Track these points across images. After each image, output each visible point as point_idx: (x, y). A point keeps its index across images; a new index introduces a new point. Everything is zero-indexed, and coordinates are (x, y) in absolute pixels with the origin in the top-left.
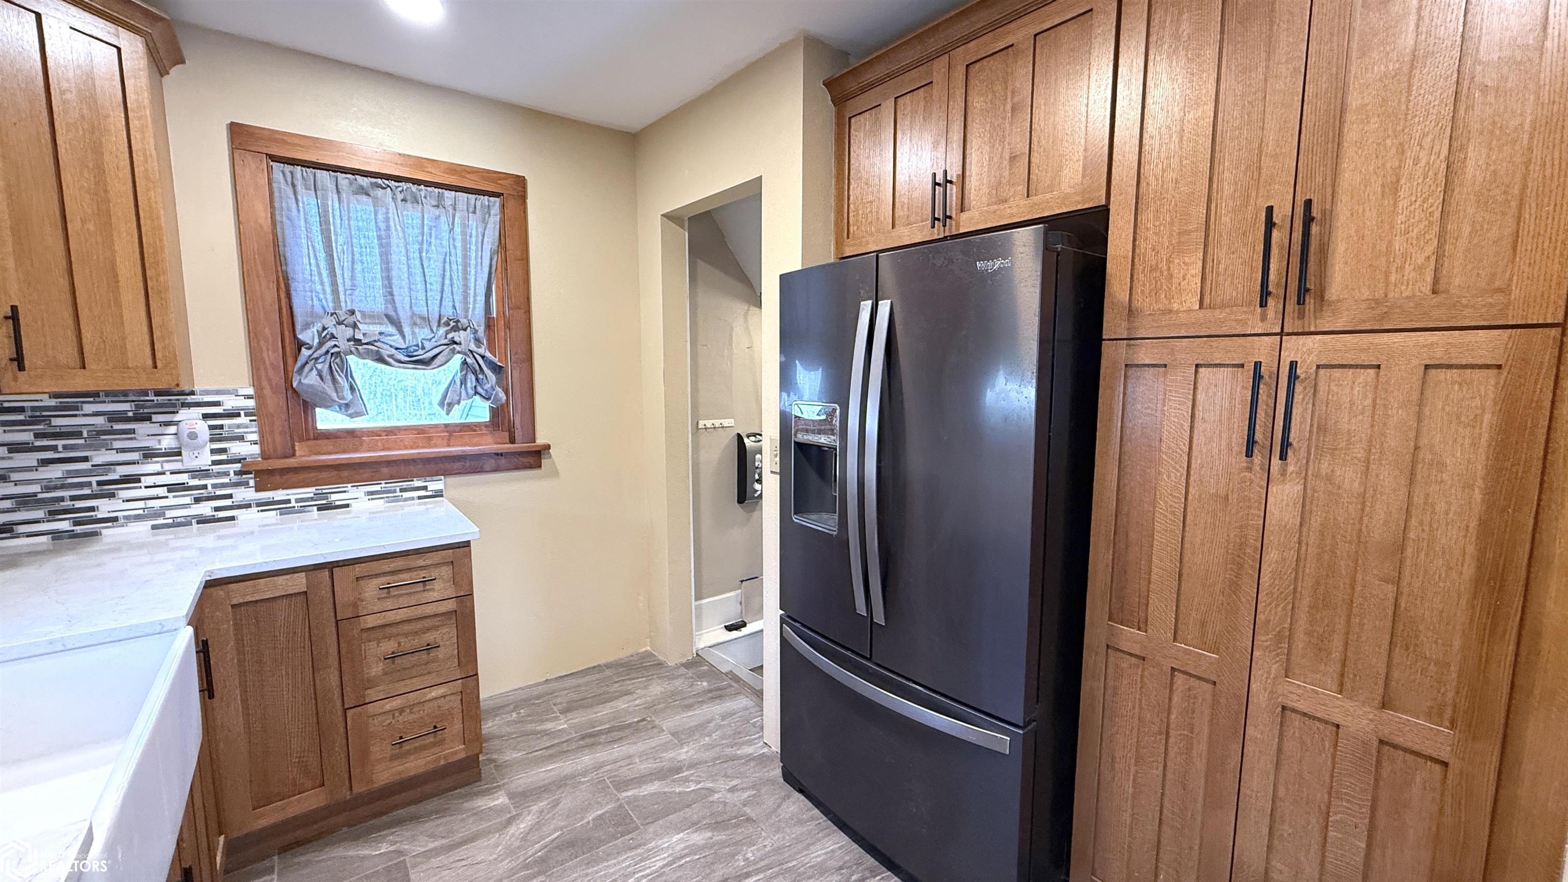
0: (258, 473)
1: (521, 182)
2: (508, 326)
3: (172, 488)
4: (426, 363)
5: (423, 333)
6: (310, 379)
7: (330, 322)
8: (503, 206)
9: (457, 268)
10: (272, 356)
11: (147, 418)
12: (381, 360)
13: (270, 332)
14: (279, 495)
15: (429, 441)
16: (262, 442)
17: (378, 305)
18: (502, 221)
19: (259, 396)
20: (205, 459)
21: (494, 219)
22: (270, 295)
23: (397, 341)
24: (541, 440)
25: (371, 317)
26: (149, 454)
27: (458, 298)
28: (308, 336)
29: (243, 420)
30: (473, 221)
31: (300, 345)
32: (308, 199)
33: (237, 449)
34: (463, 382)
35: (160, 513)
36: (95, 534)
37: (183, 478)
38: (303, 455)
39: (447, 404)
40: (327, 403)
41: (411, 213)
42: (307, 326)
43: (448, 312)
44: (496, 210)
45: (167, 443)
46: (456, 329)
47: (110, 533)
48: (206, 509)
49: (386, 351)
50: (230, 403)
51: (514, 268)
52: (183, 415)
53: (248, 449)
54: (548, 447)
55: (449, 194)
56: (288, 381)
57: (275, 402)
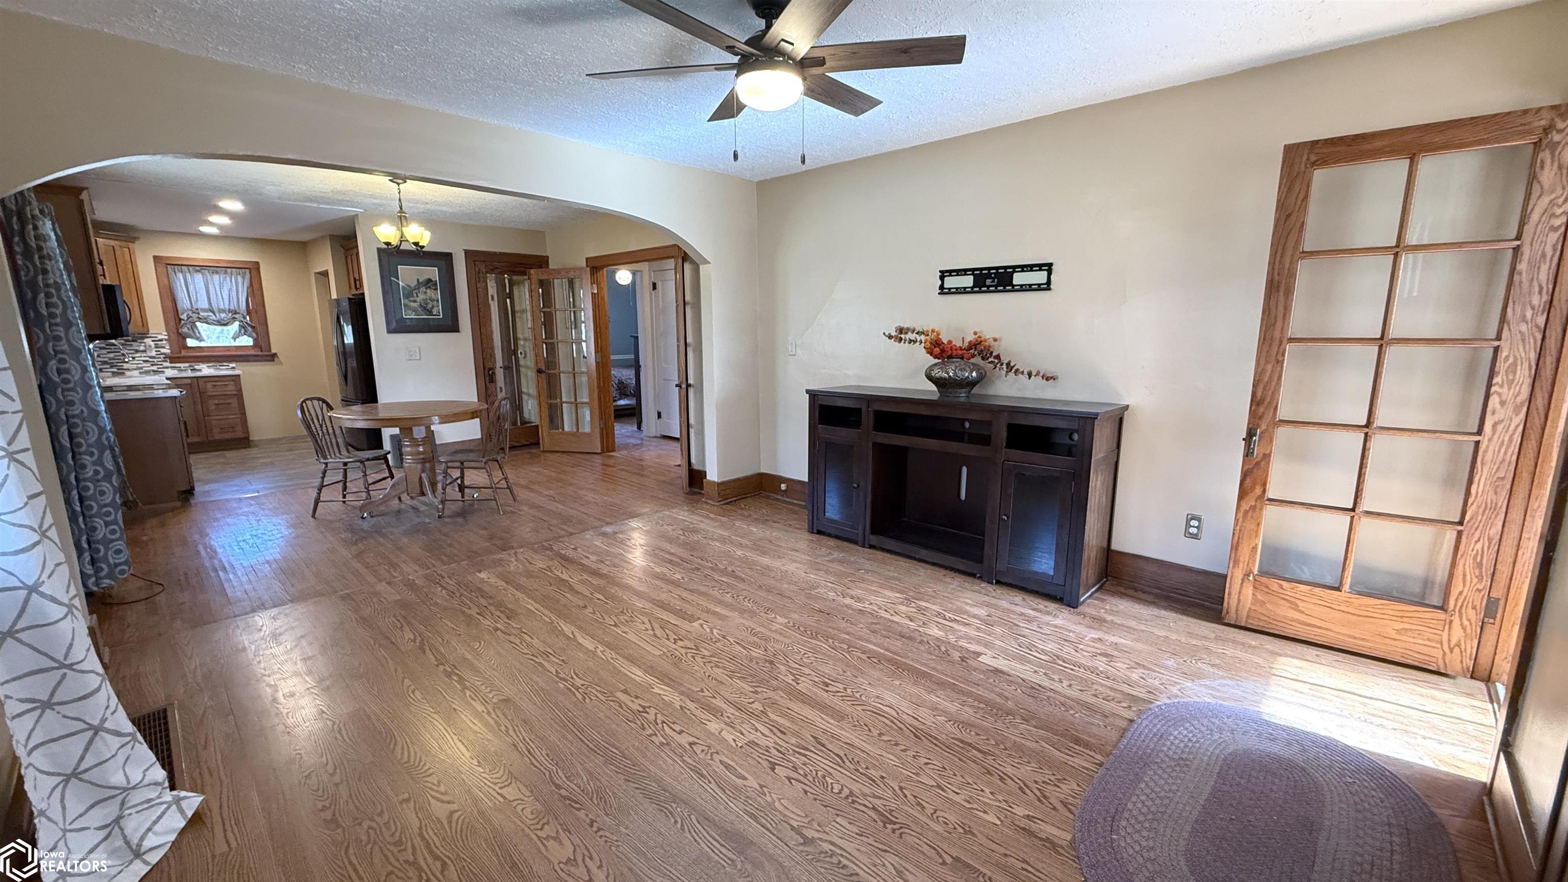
0: (170, 358)
1: (257, 263)
2: (256, 312)
3: (144, 361)
4: (225, 325)
5: (223, 315)
6: (185, 330)
7: (190, 313)
8: (250, 273)
9: (234, 293)
10: (172, 323)
11: (136, 341)
12: (208, 323)
13: (171, 315)
14: (178, 365)
15: (229, 350)
16: (170, 349)
17: (206, 306)
18: (251, 278)
19: (168, 335)
20: (154, 353)
21: (248, 276)
22: (169, 304)
23: (214, 317)
24: (273, 351)
25: (204, 310)
26: (137, 351)
27: (236, 303)
28: (184, 317)
29: (164, 342)
30: (239, 278)
31: (180, 320)
32: (180, 276)
33: (163, 350)
34: (240, 331)
35: (141, 368)
36: (123, 374)
37: (147, 359)
38: (184, 353)
39: (234, 338)
40: (191, 337)
41: (216, 277)
42: (183, 314)
43: (232, 308)
44: (248, 273)
45: (142, 348)
46: (236, 313)
47: (128, 373)
48: (155, 368)
49: (210, 321)
50: (160, 337)
51: (257, 293)
52: (146, 340)
53: (167, 351)
54: (276, 354)
55: (229, 270)
56: (177, 329)
57: (174, 337)
